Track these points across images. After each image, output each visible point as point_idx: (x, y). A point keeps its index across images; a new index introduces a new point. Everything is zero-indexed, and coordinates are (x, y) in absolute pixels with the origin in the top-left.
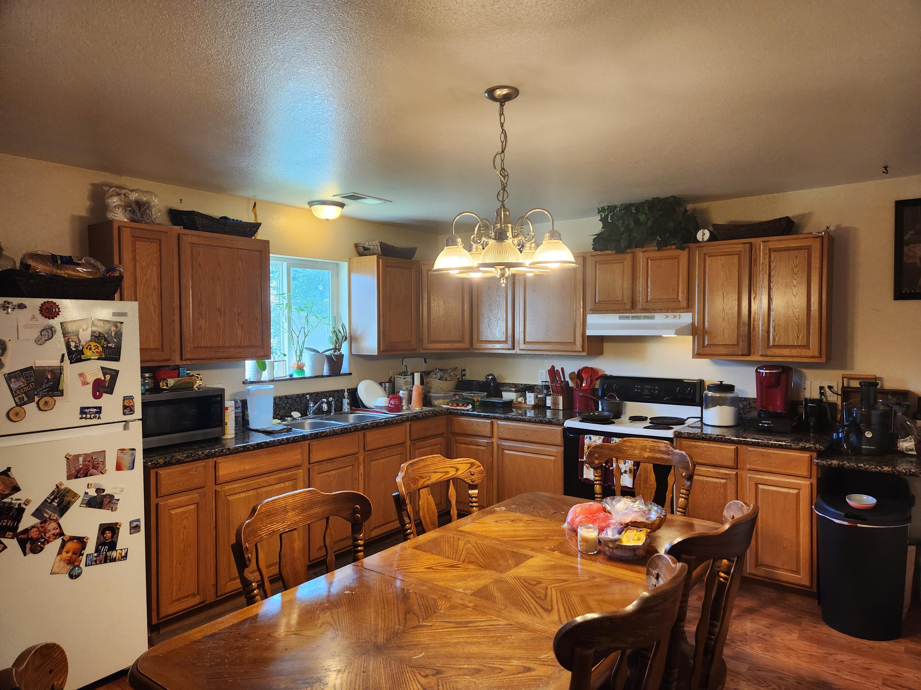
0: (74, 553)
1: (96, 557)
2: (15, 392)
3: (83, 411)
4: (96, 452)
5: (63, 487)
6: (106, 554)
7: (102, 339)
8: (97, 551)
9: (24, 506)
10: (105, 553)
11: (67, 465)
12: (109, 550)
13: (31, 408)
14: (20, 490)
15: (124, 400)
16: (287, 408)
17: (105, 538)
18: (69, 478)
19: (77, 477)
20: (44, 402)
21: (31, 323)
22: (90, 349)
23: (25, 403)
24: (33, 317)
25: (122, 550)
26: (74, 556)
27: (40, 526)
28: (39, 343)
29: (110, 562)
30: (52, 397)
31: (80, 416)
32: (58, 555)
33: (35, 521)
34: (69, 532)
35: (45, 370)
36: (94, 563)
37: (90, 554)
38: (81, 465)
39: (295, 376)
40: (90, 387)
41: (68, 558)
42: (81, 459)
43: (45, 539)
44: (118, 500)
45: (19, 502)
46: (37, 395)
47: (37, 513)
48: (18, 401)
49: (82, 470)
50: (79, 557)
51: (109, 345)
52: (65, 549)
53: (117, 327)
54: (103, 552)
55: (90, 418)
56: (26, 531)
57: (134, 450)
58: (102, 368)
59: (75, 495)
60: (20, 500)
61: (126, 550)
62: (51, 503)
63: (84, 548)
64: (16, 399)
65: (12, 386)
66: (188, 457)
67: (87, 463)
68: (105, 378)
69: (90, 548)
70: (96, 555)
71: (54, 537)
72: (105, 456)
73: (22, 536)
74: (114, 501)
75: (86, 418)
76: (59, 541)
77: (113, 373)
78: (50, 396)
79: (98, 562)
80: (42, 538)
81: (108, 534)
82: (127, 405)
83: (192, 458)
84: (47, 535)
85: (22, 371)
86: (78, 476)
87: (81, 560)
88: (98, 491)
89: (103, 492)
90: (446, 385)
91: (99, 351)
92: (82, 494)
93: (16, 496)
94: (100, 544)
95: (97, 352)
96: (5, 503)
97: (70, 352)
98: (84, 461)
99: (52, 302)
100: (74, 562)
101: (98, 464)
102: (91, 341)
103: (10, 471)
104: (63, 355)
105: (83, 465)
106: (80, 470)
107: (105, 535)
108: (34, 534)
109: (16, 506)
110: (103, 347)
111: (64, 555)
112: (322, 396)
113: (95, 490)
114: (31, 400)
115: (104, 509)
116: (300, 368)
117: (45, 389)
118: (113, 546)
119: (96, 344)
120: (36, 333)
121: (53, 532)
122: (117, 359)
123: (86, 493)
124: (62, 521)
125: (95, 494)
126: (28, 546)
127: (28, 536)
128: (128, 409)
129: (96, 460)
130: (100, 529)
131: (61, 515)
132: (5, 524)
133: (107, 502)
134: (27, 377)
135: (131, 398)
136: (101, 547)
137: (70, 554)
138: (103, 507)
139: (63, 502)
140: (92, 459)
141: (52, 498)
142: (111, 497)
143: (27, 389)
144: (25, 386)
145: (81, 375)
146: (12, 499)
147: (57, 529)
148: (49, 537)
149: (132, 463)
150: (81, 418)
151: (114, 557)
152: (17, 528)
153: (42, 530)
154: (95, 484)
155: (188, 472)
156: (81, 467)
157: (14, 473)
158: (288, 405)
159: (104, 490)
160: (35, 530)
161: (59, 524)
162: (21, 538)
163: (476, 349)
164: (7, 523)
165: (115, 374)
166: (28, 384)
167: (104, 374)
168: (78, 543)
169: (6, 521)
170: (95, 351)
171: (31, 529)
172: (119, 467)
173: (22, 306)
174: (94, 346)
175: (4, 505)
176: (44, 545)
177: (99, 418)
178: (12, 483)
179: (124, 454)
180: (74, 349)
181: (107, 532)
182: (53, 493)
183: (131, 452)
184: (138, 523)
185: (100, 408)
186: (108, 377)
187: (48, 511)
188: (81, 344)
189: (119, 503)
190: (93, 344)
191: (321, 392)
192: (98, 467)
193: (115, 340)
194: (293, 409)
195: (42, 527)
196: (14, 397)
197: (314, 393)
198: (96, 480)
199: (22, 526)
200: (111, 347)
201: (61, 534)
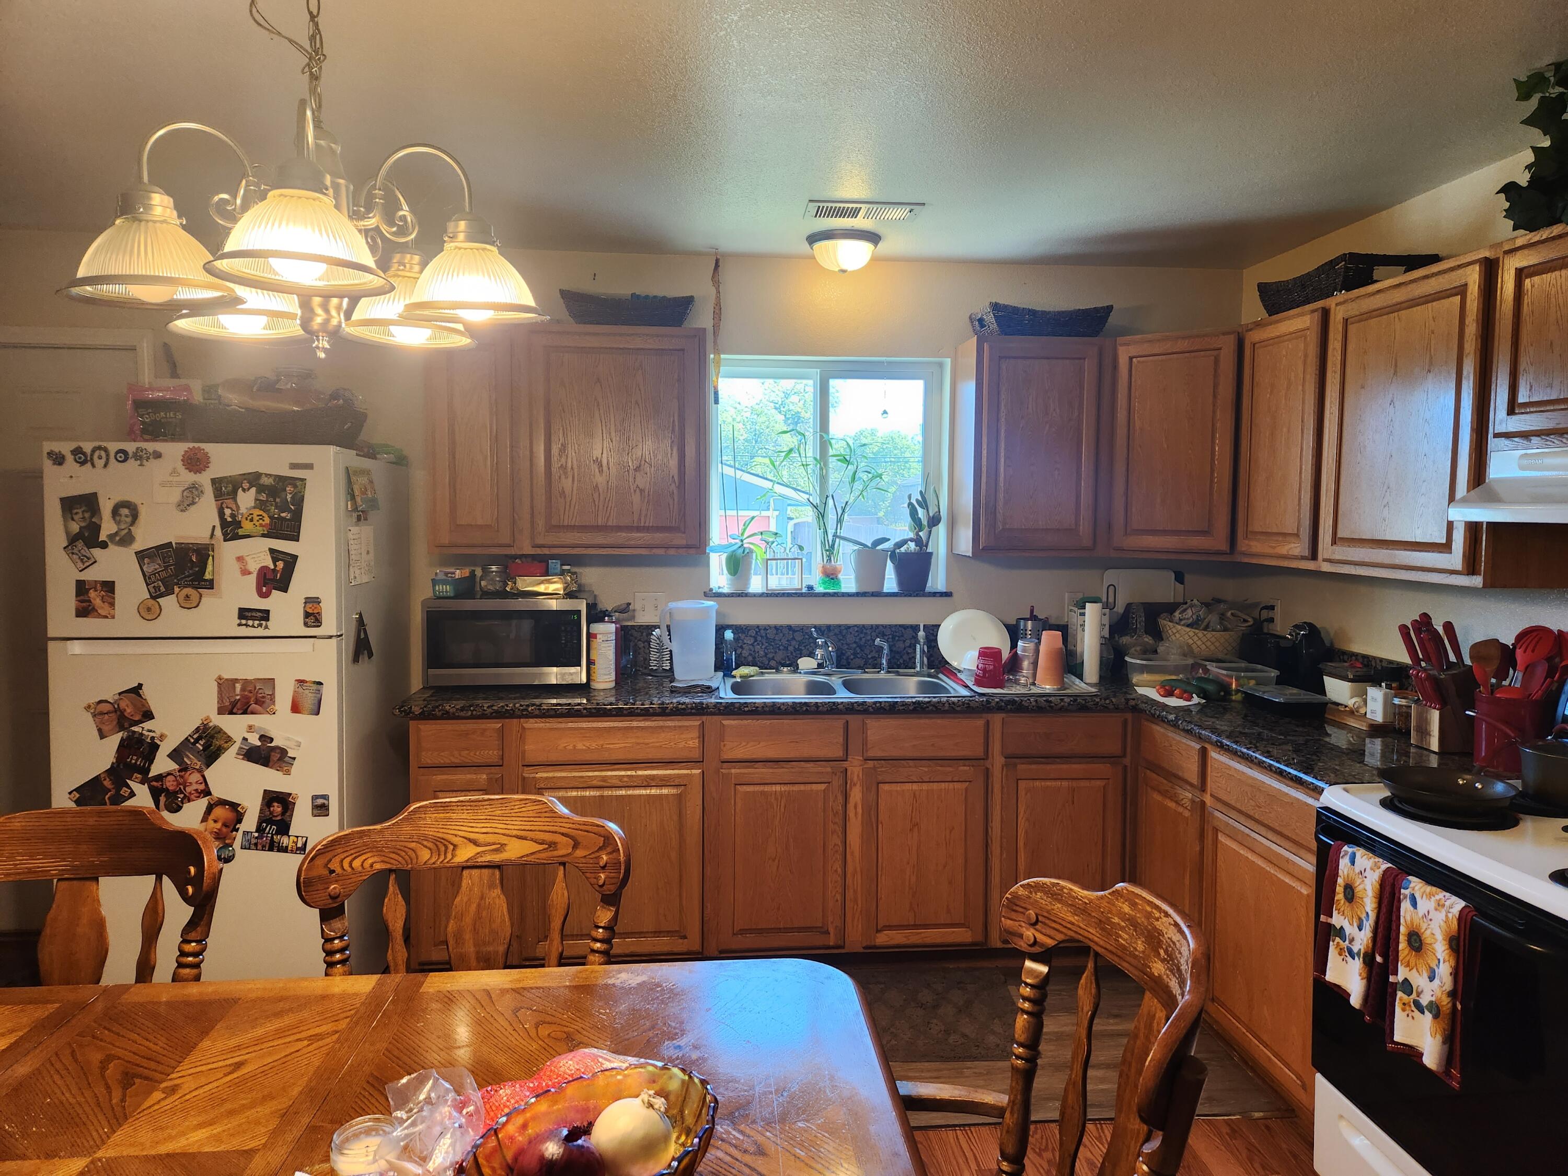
0: (225, 825)
1: (256, 838)
2: (150, 578)
3: (245, 614)
4: (261, 679)
5: (211, 724)
6: (272, 837)
7: (272, 505)
8: (259, 829)
9: (159, 743)
10: (270, 835)
11: (218, 692)
12: (277, 834)
13: (169, 603)
14: (153, 718)
15: (305, 603)
16: (791, 648)
17: (271, 813)
18: (221, 711)
19: (231, 713)
20: (185, 595)
21: (171, 479)
22: (252, 520)
23: (161, 596)
24: (174, 472)
25: (297, 837)
26: (224, 830)
27: (178, 774)
28: (182, 507)
29: (278, 851)
30: (196, 588)
31: (238, 621)
32: (202, 821)
33: (173, 766)
34: (218, 792)
35: (190, 549)
36: (253, 847)
37: (248, 832)
38: (237, 695)
39: (820, 589)
40: (252, 580)
41: (215, 830)
42: (238, 686)
43: (185, 795)
44: (294, 759)
45: (152, 734)
46: (177, 584)
47: (175, 755)
48: (152, 590)
49: (239, 704)
50: (232, 832)
51: (283, 515)
52: (212, 816)
53: (295, 486)
54: (268, 833)
55: (253, 626)
56: (160, 777)
57: (320, 683)
58: (272, 551)
59: (229, 739)
60: (154, 732)
61: (305, 839)
62: (194, 744)
63: (240, 821)
64: (151, 587)
65: (145, 569)
66: (462, 709)
67: (246, 693)
68: (275, 566)
69: (250, 823)
70: (256, 835)
71: (198, 795)
72: (274, 688)
73: (154, 783)
74: (287, 759)
75: (247, 625)
76: (203, 803)
77: (289, 559)
78: (193, 588)
79: (259, 847)
80: (182, 793)
81: (277, 808)
82: (310, 611)
83: (470, 713)
84: (188, 789)
85: (159, 548)
86: (235, 711)
87: (235, 838)
88: (263, 739)
89: (271, 743)
90: (1204, 639)
91: (263, 523)
92: (239, 740)
93: (147, 725)
94: (264, 820)
95: (261, 525)
96: (134, 732)
97: (224, 524)
98: (243, 689)
99: (199, 447)
100: (225, 838)
101: (263, 697)
102: (254, 508)
103: (141, 689)
104: (214, 527)
105: (241, 695)
106: (237, 703)
107: (272, 809)
108: (170, 783)
109: (149, 740)
110: (271, 518)
111: (211, 823)
112: (874, 634)
113: (258, 736)
114: (169, 592)
115: (271, 768)
116: (831, 575)
117: (188, 576)
118: (284, 828)
119: (261, 513)
120: (175, 495)
121: (195, 787)
122: (296, 538)
123: (245, 739)
124: (208, 773)
125: (259, 743)
126: (162, 799)
127: (162, 785)
128: (312, 617)
129: (260, 692)
130: (264, 798)
131: (208, 766)
132: (134, 761)
133: (276, 759)
134: (164, 558)
135: (316, 601)
136: (265, 824)
137: (219, 825)
138: (271, 764)
139: (211, 745)
140: (255, 689)
141: (195, 736)
142: (283, 752)
143: (164, 574)
144: (162, 571)
145: (240, 559)
146: (143, 728)
147: (201, 783)
148: (190, 793)
149: (317, 705)
150: (240, 625)
151: (284, 845)
152: (149, 770)
153: (181, 781)
154: (260, 728)
155: (467, 734)
156: (238, 697)
157: (146, 692)
158: (794, 643)
159: (272, 740)
160: (170, 778)
161: (204, 777)
162: (153, 786)
163: (1244, 554)
164: (137, 760)
165: (291, 561)
166: (166, 568)
167: (275, 560)
168: (231, 811)
169: (135, 758)
170: (257, 524)
171: (166, 777)
172: (296, 708)
173: (158, 455)
174: (258, 516)
175: (133, 735)
176: (183, 803)
177: (266, 627)
178: (143, 705)
179: (304, 688)
180: (229, 519)
181: (276, 804)
182: (197, 729)
183: (315, 687)
184: (326, 802)
185: (268, 612)
186: (280, 565)
187: (187, 753)
188: (241, 512)
189: (296, 763)
190: (257, 512)
191: (872, 625)
192: (264, 702)
193: (292, 507)
194: (805, 652)
195: (182, 777)
196: (147, 585)
197: (855, 626)
198: (261, 721)
199: (155, 770)
200: (284, 519)
201: (207, 792)
